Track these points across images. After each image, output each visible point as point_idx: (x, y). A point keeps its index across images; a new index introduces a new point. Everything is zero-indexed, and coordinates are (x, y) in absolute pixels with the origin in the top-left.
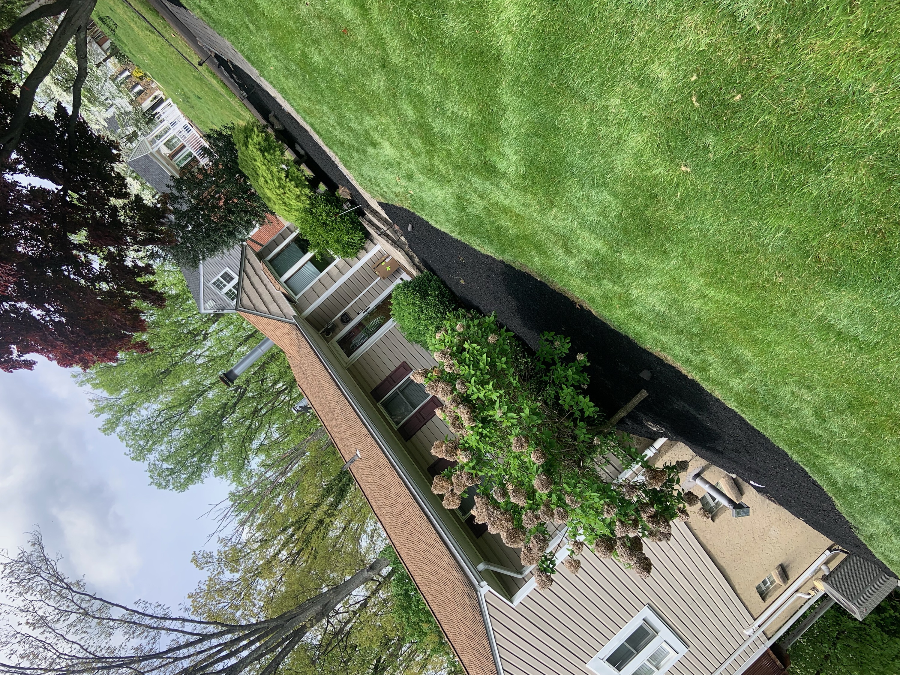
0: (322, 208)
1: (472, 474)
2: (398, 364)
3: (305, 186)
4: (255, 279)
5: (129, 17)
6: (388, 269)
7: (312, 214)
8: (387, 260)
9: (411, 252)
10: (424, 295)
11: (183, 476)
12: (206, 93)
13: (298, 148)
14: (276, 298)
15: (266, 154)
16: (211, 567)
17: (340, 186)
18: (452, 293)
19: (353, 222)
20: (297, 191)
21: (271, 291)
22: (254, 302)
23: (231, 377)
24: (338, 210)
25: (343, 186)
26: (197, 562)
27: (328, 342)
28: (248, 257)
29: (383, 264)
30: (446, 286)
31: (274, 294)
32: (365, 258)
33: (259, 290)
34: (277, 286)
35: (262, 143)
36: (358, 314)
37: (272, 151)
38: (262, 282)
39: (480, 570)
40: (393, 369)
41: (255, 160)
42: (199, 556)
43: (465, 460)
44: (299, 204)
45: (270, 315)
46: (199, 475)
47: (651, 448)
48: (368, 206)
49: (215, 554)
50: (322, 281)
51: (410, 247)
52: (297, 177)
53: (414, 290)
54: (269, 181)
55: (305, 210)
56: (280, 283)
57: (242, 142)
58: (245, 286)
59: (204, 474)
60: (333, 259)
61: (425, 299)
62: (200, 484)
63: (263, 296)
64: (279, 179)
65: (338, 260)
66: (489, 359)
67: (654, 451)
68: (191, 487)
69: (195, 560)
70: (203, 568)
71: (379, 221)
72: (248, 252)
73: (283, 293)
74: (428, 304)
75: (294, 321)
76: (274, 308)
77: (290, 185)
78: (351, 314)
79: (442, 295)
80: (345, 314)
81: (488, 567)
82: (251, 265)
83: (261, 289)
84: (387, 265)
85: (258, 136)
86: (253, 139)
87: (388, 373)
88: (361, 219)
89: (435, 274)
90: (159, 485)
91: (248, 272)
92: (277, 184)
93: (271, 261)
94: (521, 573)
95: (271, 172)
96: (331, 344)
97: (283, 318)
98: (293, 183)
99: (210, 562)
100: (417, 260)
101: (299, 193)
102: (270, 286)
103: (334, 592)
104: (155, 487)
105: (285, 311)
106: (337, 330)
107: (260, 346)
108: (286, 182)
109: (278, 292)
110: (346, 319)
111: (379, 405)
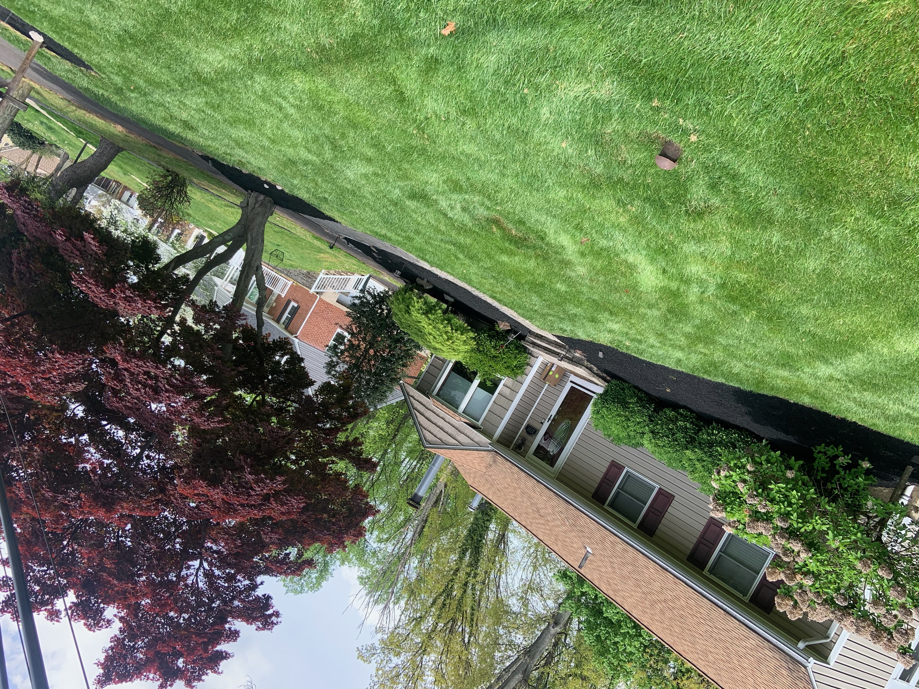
0: (489, 345)
1: (819, 592)
2: (607, 465)
3: (468, 331)
4: (428, 414)
5: (207, 200)
6: (557, 376)
7: (480, 351)
8: (553, 369)
9: (590, 365)
10: (625, 405)
11: (313, 576)
12: (286, 241)
13: (447, 297)
14: (460, 428)
15: (430, 316)
16: (378, 658)
17: (499, 322)
18: (647, 394)
19: (517, 348)
20: (464, 337)
21: (451, 422)
22: (438, 436)
23: (416, 500)
24: (502, 342)
25: (503, 321)
26: (363, 657)
27: (524, 457)
28: (411, 394)
29: (551, 373)
30: (640, 390)
31: (456, 426)
32: (533, 372)
33: (438, 424)
34: (458, 418)
35: (424, 307)
36: (542, 423)
37: (433, 312)
38: (438, 416)
39: (801, 648)
40: (604, 470)
41: (420, 322)
42: (364, 651)
43: (810, 583)
44: (467, 347)
45: (461, 447)
46: (327, 570)
47: (904, 497)
48: (530, 332)
49: (377, 644)
50: (497, 402)
51: (588, 361)
52: (460, 325)
53: (614, 402)
54: (437, 337)
55: (472, 350)
56: (459, 415)
57: (404, 310)
58: (422, 423)
59: (331, 568)
60: (500, 380)
61: (627, 407)
62: (330, 578)
63: (446, 429)
64: (446, 332)
65: (505, 380)
66: (799, 494)
67: (908, 499)
68: (324, 584)
69: (361, 656)
70: (370, 662)
71: (549, 345)
72: (408, 390)
73: (465, 423)
74: (632, 412)
75: (490, 447)
76: (462, 438)
77: (456, 335)
78: (535, 425)
79: (640, 399)
80: (528, 427)
81: (807, 643)
82: (418, 401)
83: (441, 423)
84: (554, 373)
85: (418, 302)
86: (413, 307)
87: (601, 475)
88: (523, 343)
89: (624, 381)
90: (296, 592)
91: (418, 408)
92: (446, 337)
93: (438, 394)
94: (828, 637)
95: (439, 329)
96: (528, 457)
97: (477, 447)
98: (459, 332)
99: (374, 654)
100: (595, 369)
101: (465, 338)
102: (448, 418)
103: (529, 657)
104: (291, 594)
105: (476, 439)
106: (527, 443)
107: (433, 465)
108: (453, 334)
109: (459, 422)
110: (531, 431)
111: (606, 506)
